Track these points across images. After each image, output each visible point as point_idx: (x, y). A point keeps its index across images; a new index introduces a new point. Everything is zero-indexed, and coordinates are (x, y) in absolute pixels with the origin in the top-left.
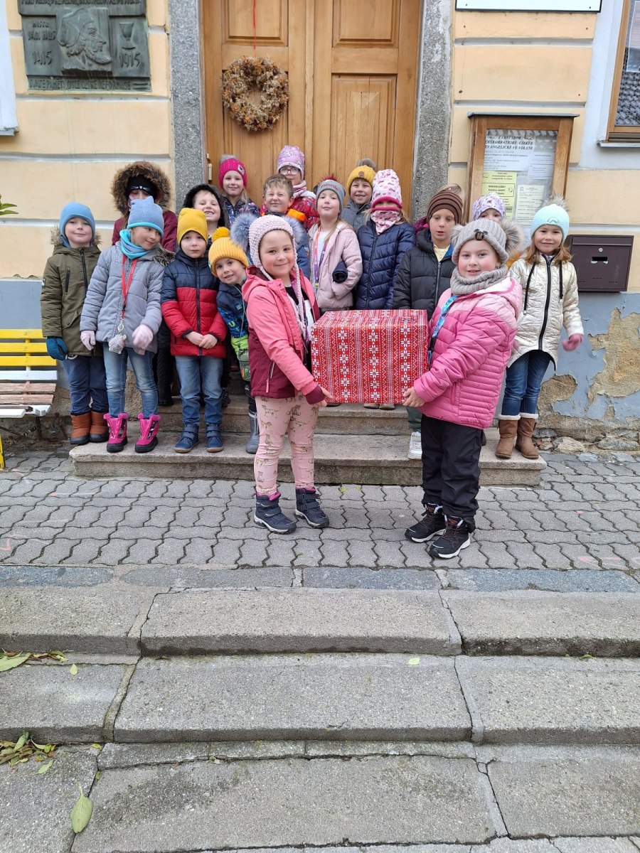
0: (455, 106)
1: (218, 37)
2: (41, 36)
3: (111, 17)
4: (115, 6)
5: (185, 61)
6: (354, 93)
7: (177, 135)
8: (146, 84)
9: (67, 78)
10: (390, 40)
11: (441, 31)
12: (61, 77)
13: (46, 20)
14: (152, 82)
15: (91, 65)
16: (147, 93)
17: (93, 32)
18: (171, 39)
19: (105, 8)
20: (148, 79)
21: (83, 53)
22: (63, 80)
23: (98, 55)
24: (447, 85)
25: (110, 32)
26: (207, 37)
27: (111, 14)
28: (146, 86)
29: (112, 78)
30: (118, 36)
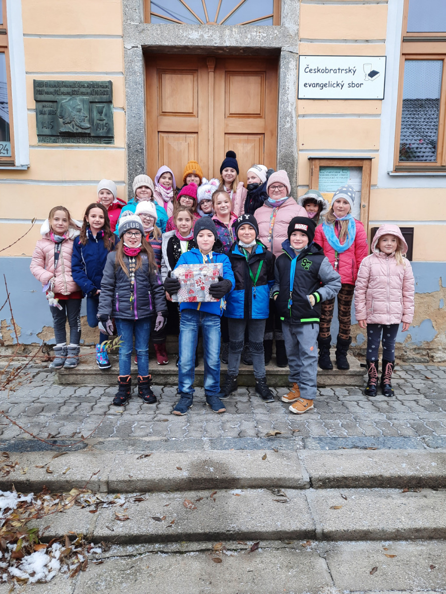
0: (300, 153)
1: (155, 112)
2: (47, 113)
3: (91, 102)
4: (94, 96)
5: (135, 127)
6: (238, 144)
7: (129, 169)
8: (111, 140)
9: (62, 136)
10: (259, 114)
11: (290, 110)
12: (58, 136)
13: (51, 104)
14: (115, 139)
15: (77, 129)
16: (112, 146)
17: (79, 111)
18: (127, 115)
19: (88, 97)
20: (113, 137)
21: (73, 123)
22: (60, 137)
23: (82, 124)
24: (295, 140)
25: (90, 111)
26: (148, 112)
28: (111, 142)
29: (90, 137)
30: (95, 113)
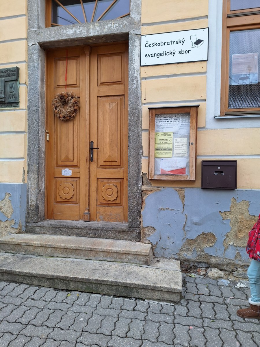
0: (143, 105)
1: (53, 86)
3: (6, 82)
4: (7, 78)
5: (33, 95)
6: (106, 103)
7: (29, 123)
8: (18, 105)
10: (121, 82)
14: (20, 104)
16: (18, 108)
18: (28, 87)
19: (4, 79)
20: (18, 103)
25: (5, 87)
27: (6, 80)
28: (17, 106)
29: (5, 103)
30: (8, 88)
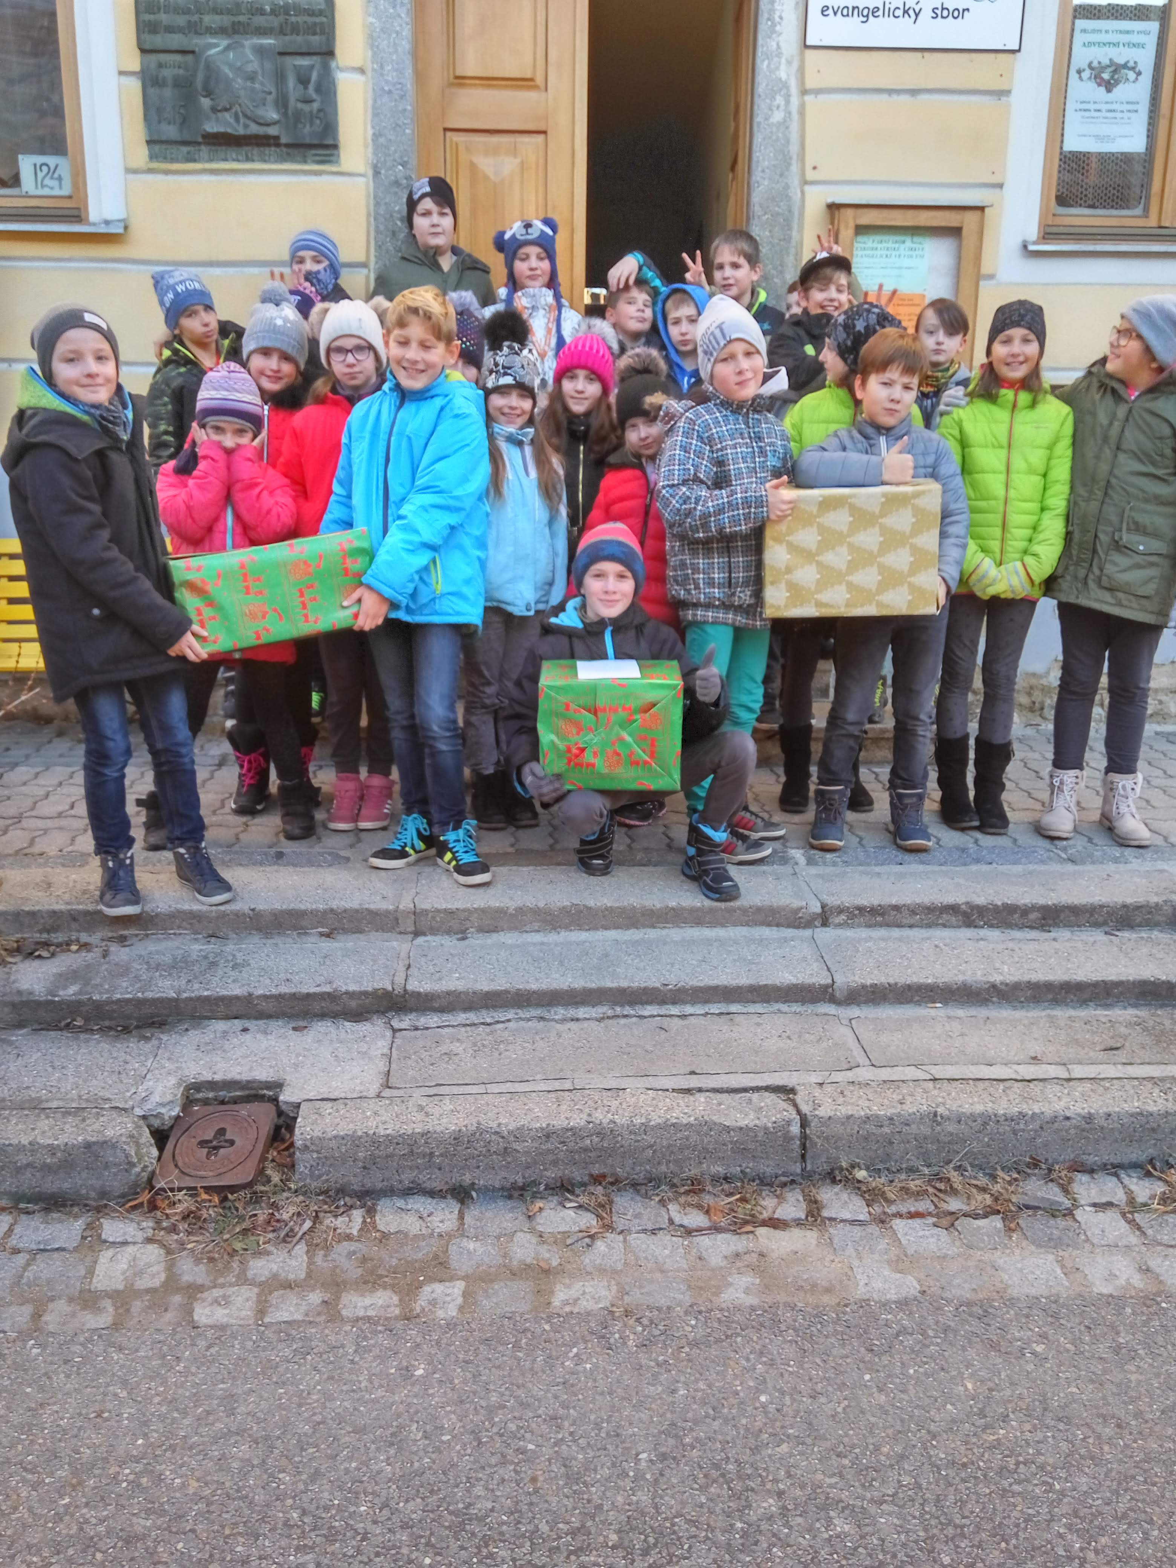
0: (807, 189)
2: (170, 81)
3: (281, 54)
4: (288, 38)
5: (392, 120)
7: (378, 232)
8: (332, 155)
9: (208, 144)
11: (783, 75)
12: (199, 144)
13: (178, 58)
14: (342, 153)
15: (248, 126)
16: (334, 169)
17: (251, 77)
19: (271, 41)
20: (335, 147)
21: (237, 108)
22: (203, 147)
23: (261, 112)
24: (795, 157)
25: (280, 77)
26: (421, 78)
27: (281, 50)
28: (330, 158)
29: (278, 145)
30: (291, 82)
